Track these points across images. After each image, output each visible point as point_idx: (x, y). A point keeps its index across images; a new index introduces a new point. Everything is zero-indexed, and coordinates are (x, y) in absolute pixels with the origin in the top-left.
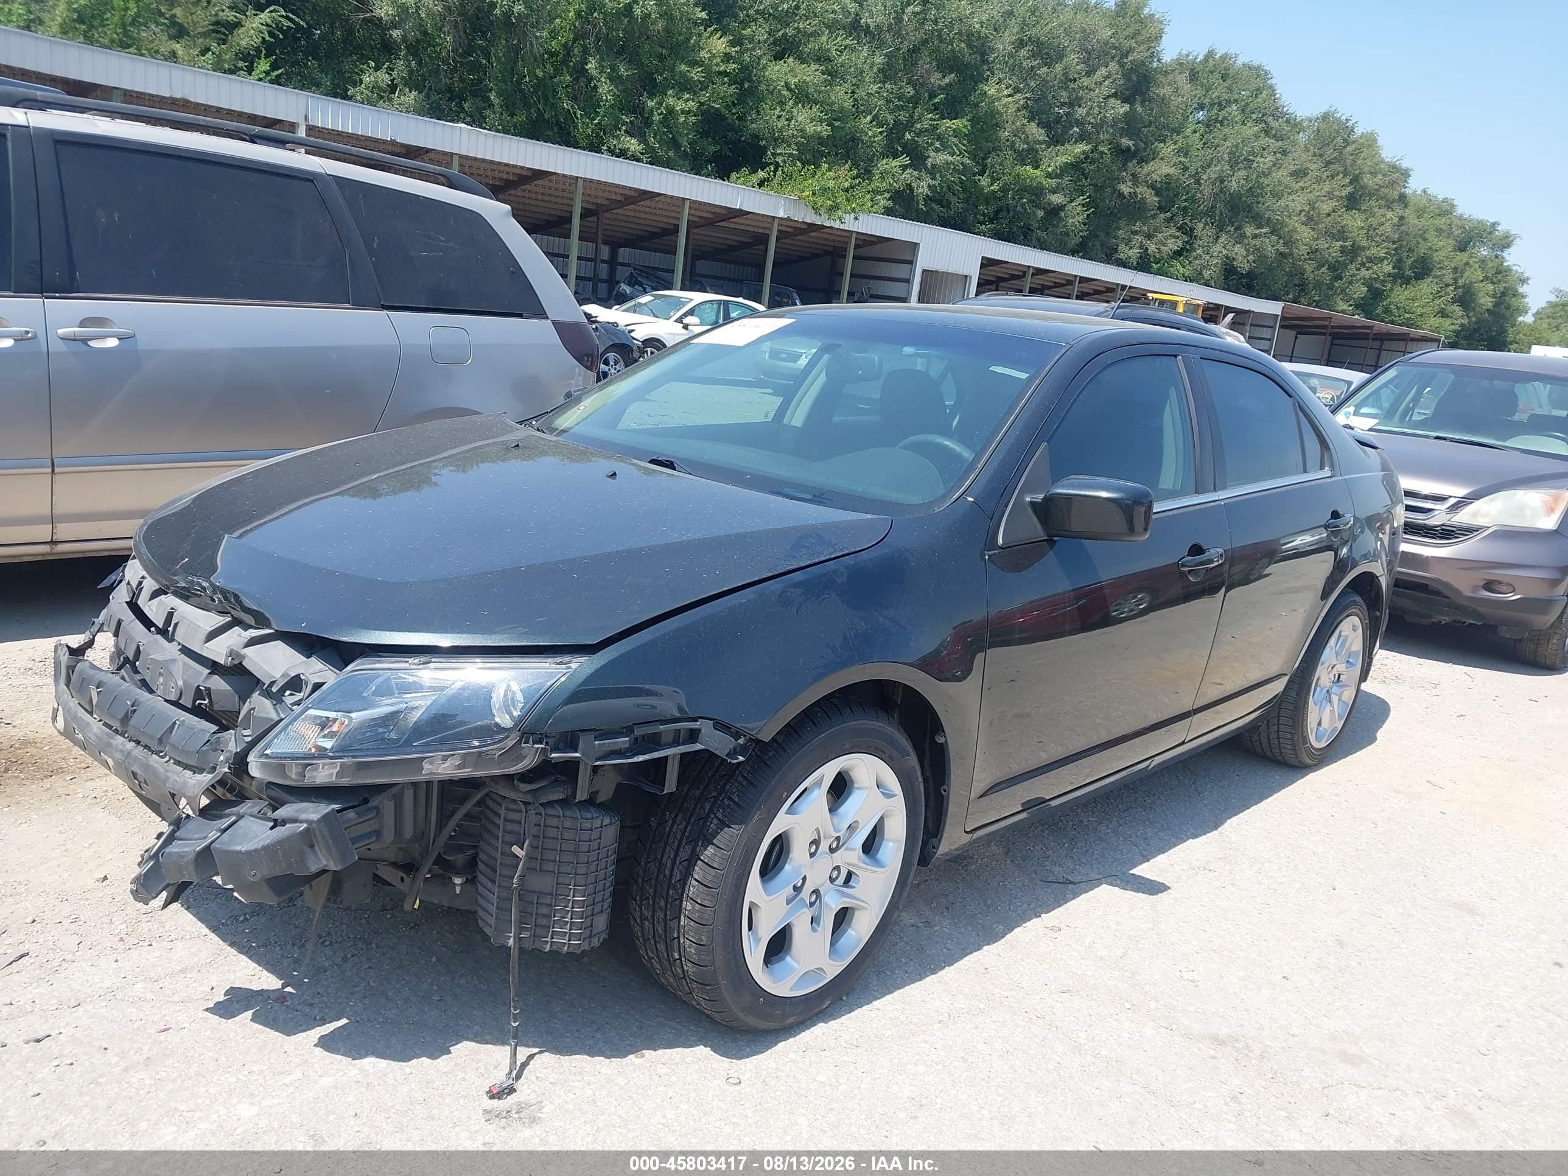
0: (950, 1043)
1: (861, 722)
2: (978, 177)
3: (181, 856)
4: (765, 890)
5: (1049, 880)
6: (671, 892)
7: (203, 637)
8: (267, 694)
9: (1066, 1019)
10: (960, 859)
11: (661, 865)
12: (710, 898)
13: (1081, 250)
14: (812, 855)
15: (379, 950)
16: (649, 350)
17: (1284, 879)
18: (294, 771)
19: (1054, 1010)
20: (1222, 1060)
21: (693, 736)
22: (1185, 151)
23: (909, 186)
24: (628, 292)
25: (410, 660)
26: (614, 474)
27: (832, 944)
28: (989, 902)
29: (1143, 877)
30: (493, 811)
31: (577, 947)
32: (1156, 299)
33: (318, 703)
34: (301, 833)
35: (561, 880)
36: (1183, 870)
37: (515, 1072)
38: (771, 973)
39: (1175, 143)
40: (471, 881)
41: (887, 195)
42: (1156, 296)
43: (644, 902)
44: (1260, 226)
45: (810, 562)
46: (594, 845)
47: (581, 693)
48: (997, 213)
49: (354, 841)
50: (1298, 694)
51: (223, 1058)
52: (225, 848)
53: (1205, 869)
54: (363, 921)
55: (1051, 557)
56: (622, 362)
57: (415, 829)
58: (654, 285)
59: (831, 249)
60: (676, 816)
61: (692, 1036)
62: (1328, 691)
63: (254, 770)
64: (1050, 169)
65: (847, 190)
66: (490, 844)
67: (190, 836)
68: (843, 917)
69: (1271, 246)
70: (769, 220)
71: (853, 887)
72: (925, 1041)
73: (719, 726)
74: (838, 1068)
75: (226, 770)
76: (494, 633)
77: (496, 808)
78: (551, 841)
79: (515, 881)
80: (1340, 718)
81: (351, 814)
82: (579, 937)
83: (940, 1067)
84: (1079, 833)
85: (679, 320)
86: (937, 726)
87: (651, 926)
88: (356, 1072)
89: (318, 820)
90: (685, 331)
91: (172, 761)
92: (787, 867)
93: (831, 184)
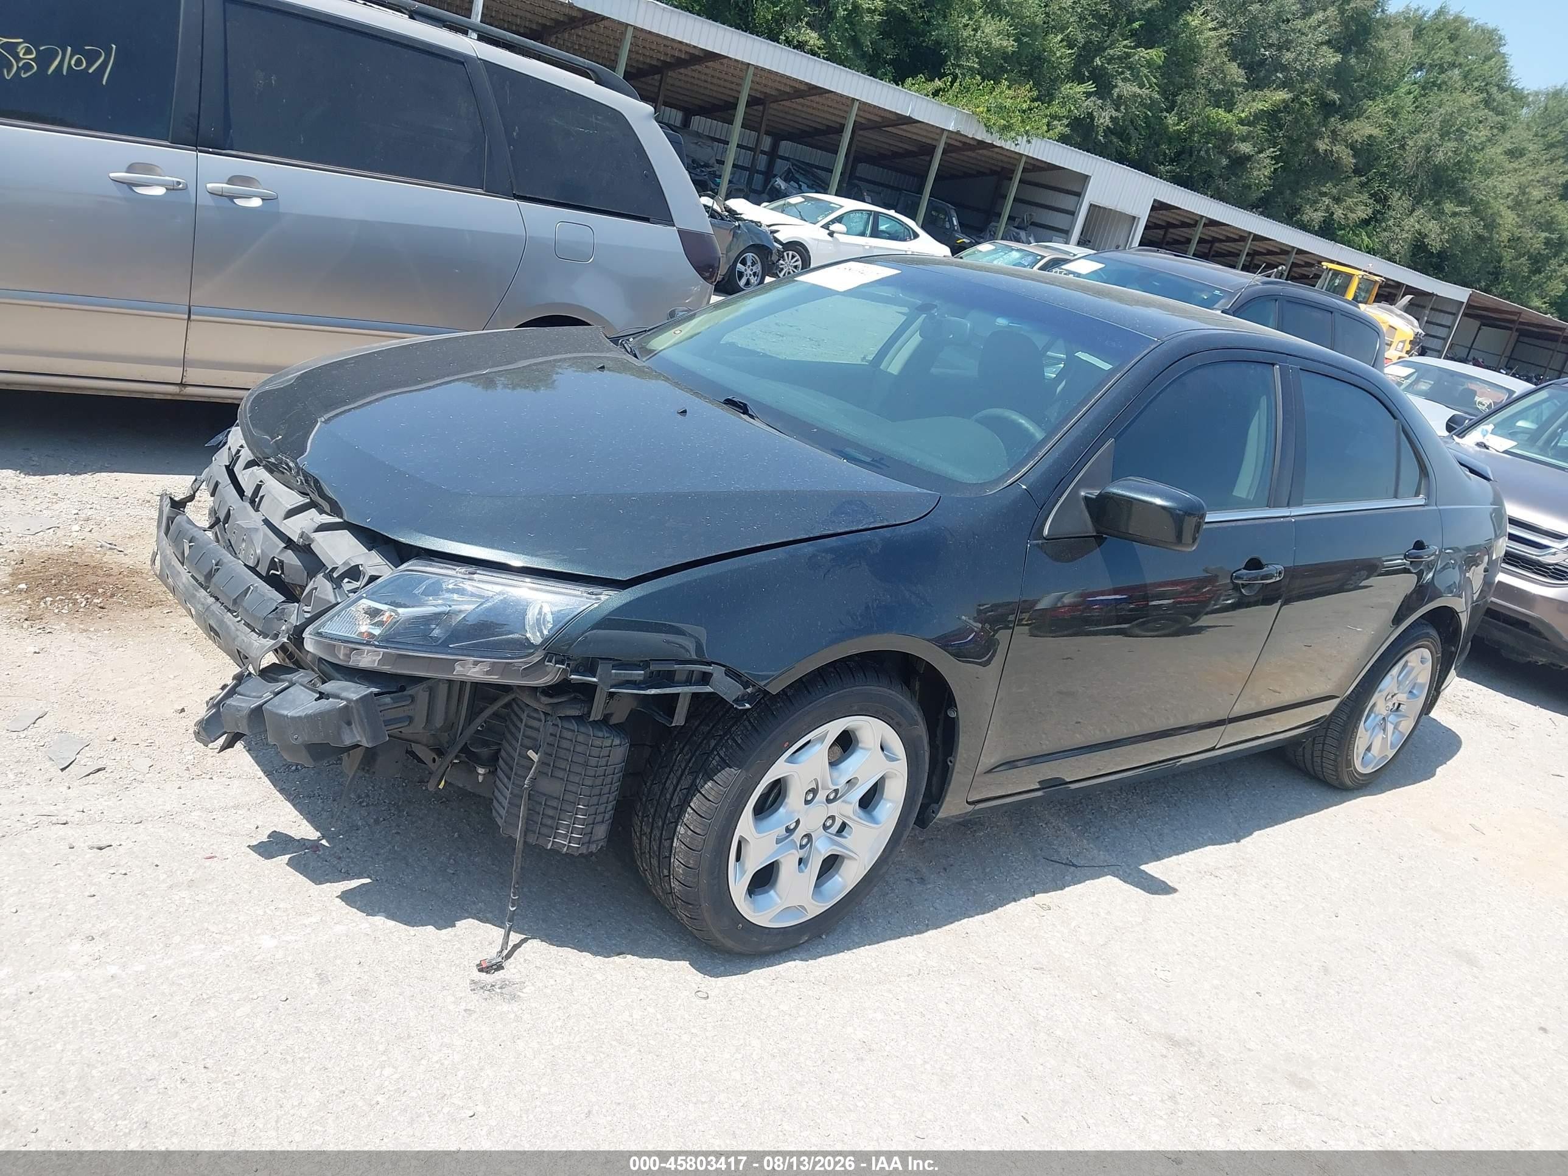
0: (913, 997)
1: (872, 688)
2: (1165, 114)
3: (238, 709)
4: (756, 827)
5: (1052, 859)
6: (669, 814)
7: (283, 514)
8: (329, 577)
9: (1031, 994)
10: (965, 825)
11: (664, 789)
12: (702, 827)
13: (1264, 206)
14: (807, 802)
15: (409, 818)
16: (791, 253)
17: (1288, 898)
18: (342, 652)
19: (1022, 984)
20: (1172, 1060)
21: (705, 678)
22: (1394, 113)
23: (1090, 115)
24: (783, 187)
25: (458, 569)
26: (685, 412)
27: (818, 885)
28: (988, 870)
29: (1146, 873)
30: (517, 715)
31: (575, 850)
32: (1330, 269)
33: (372, 594)
34: (341, 709)
35: (570, 788)
36: (1189, 872)
37: (505, 952)
38: (753, 903)
39: (1385, 102)
40: (493, 773)
41: (1066, 122)
42: (1331, 266)
43: (645, 819)
44: (1461, 204)
45: (847, 530)
46: (603, 762)
47: (609, 621)
48: (1179, 154)
49: (387, 723)
50: (1348, 718)
51: (256, 892)
52: (274, 710)
53: (1211, 874)
54: (400, 789)
55: (1096, 555)
56: (759, 264)
57: (446, 719)
58: (810, 183)
59: (999, 170)
60: (684, 747)
61: (674, 946)
62: (1384, 719)
63: (309, 645)
64: (1243, 115)
65: (1024, 112)
66: (511, 744)
67: (248, 693)
68: (831, 864)
69: (1469, 227)
70: (938, 131)
71: (845, 837)
72: (890, 991)
73: (731, 673)
74: (800, 1001)
75: (285, 640)
76: (537, 556)
77: (519, 712)
78: (565, 751)
79: (526, 782)
80: (1392, 746)
81: (387, 699)
82: (578, 841)
83: (897, 1017)
84: (1096, 818)
85: (826, 226)
86: (950, 701)
87: (648, 841)
88: (367, 925)
89: (357, 700)
90: (830, 238)
91: (243, 622)
92: (782, 810)
93: (1008, 103)
